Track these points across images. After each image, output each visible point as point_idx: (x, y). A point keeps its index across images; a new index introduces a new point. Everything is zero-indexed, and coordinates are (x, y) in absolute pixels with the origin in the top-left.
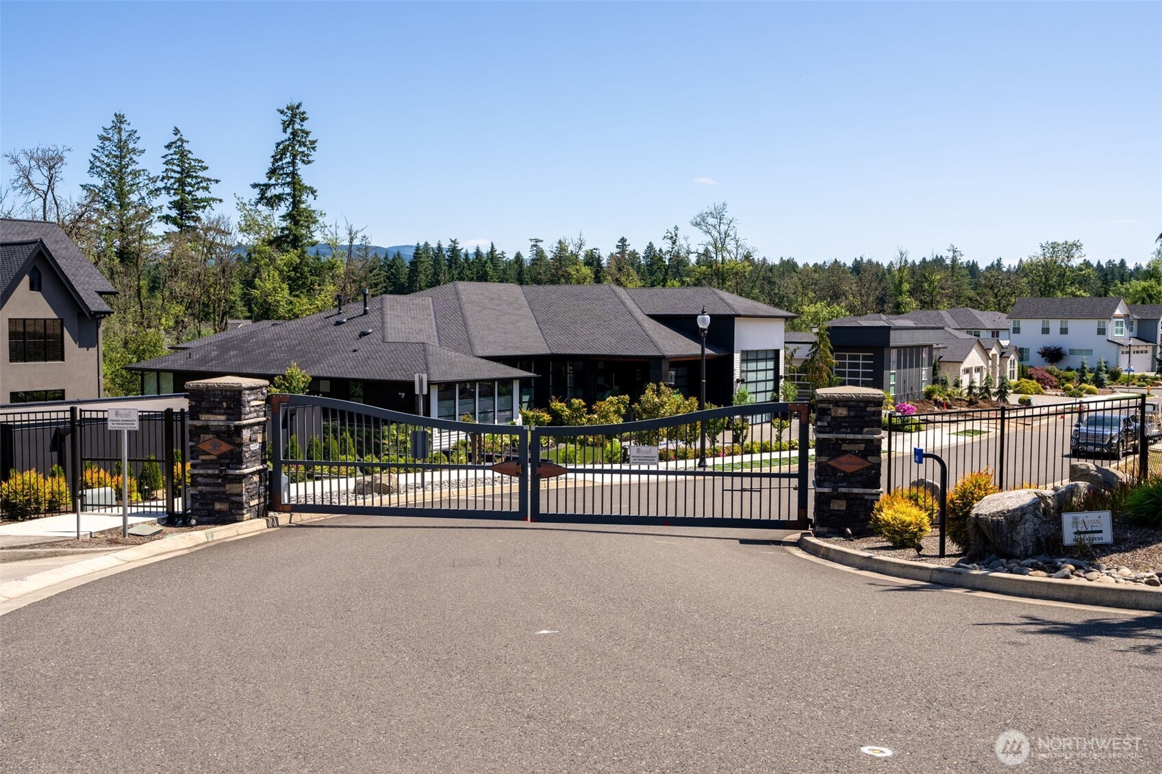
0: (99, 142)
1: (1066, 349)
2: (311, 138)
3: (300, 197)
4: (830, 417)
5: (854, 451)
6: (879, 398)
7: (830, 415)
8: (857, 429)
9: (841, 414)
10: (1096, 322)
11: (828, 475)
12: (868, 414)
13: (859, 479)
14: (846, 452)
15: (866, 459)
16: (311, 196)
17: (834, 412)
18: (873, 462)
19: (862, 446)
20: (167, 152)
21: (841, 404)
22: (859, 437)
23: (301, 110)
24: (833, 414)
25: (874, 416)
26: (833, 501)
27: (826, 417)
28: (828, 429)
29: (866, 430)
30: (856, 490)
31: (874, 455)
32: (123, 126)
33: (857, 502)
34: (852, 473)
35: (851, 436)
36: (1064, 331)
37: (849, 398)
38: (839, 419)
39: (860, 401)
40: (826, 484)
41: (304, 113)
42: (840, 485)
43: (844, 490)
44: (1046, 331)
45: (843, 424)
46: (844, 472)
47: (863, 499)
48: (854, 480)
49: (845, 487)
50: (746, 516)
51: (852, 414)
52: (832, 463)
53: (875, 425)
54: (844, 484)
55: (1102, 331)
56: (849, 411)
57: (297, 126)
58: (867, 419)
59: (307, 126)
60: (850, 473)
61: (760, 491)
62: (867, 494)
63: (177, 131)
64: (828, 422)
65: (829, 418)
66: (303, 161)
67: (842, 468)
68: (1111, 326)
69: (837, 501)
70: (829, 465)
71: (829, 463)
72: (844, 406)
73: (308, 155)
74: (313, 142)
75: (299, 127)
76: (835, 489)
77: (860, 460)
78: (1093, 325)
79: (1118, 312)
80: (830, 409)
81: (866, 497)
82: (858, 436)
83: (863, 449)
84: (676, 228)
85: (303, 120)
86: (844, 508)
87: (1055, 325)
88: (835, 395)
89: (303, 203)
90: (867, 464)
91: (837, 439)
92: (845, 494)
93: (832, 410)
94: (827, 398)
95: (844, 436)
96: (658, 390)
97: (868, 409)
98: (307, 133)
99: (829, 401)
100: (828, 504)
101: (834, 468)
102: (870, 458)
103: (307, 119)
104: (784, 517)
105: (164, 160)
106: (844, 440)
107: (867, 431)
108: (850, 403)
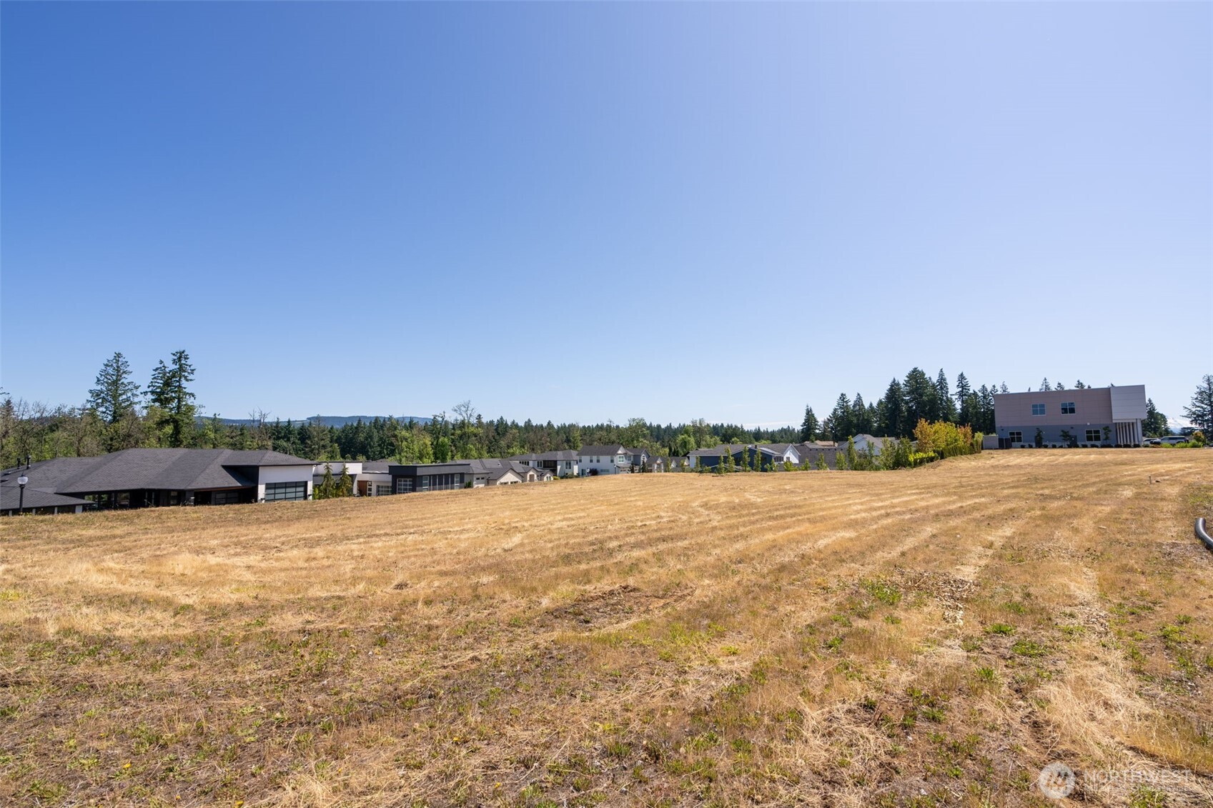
0: (104, 368)
1: (599, 469)
10: (610, 457)
20: (154, 373)
32: (120, 359)
36: (598, 461)
44: (591, 461)
55: (612, 461)
63: (161, 362)
68: (617, 459)
75: (184, 362)
78: (609, 458)
79: (620, 452)
84: (444, 413)
87: (595, 458)
105: (153, 377)
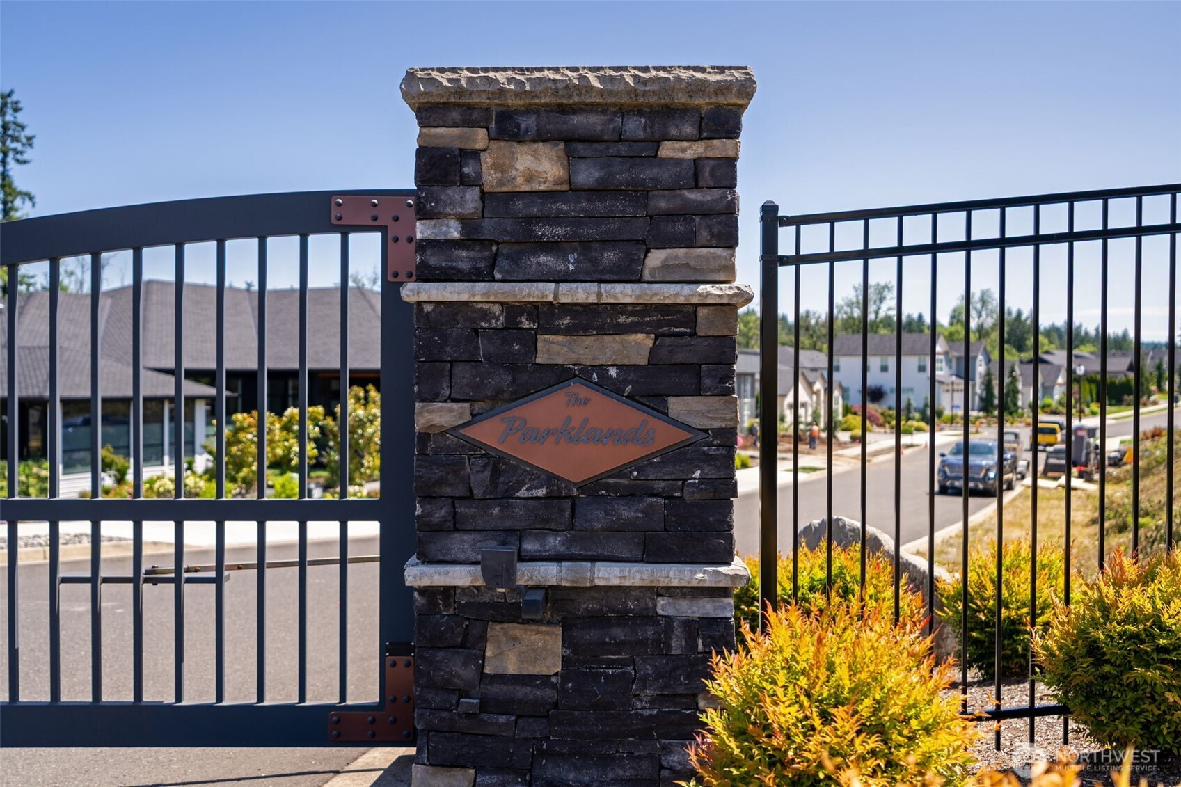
1: (886, 387)
2: (28, 132)
3: (12, 202)
4: (472, 195)
5: (601, 368)
6: (722, 88)
7: (476, 182)
8: (610, 256)
9: (529, 178)
11: (470, 497)
12: (665, 175)
13: (627, 512)
14: (560, 375)
15: (663, 413)
16: (28, 204)
17: (496, 166)
18: (697, 422)
19: (638, 346)
21: (528, 123)
22: (624, 293)
23: (14, 98)
24: (490, 179)
25: (697, 186)
26: (495, 630)
27: (453, 193)
28: (464, 259)
29: (656, 258)
30: (608, 574)
31: (698, 391)
33: (619, 633)
34: (594, 488)
35: (582, 293)
36: (884, 369)
37: (568, 86)
38: (519, 205)
39: (623, 111)
40: (461, 544)
41: (17, 103)
42: (530, 546)
43: (549, 573)
45: (543, 231)
46: (550, 479)
47: (649, 617)
48: (598, 518)
49: (558, 558)
50: (158, 691)
51: (587, 175)
52: (489, 433)
53: (704, 235)
54: (554, 542)
55: (921, 368)
56: (571, 158)
57: (9, 118)
58: (663, 204)
59: (21, 118)
60: (582, 487)
61: (218, 581)
62: (669, 591)
64: (462, 219)
65: (471, 200)
66: (18, 161)
67: (543, 457)
69: (516, 629)
70: (474, 446)
71: (472, 433)
72: (542, 137)
73: (21, 153)
74: (29, 139)
75: (11, 118)
76: (498, 572)
77: (630, 417)
78: (913, 361)
79: (938, 349)
80: (475, 154)
81: (663, 606)
82: (618, 287)
83: (643, 361)
85: (16, 110)
86: (551, 665)
87: (875, 362)
88: (500, 76)
89: (16, 210)
90: (665, 436)
91: (513, 310)
92: (553, 594)
93: (487, 160)
94: (460, 92)
95: (544, 292)
96: (366, 398)
97: (668, 150)
98: (22, 127)
99: (470, 107)
100: (472, 645)
101: (497, 463)
102: (678, 406)
103: (20, 109)
104: (322, 693)
106: (546, 314)
107: (665, 267)
108: (576, 119)
